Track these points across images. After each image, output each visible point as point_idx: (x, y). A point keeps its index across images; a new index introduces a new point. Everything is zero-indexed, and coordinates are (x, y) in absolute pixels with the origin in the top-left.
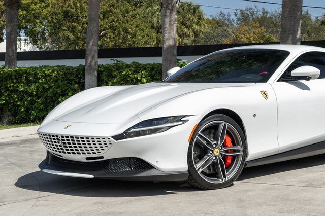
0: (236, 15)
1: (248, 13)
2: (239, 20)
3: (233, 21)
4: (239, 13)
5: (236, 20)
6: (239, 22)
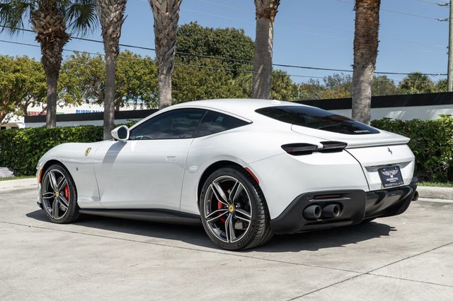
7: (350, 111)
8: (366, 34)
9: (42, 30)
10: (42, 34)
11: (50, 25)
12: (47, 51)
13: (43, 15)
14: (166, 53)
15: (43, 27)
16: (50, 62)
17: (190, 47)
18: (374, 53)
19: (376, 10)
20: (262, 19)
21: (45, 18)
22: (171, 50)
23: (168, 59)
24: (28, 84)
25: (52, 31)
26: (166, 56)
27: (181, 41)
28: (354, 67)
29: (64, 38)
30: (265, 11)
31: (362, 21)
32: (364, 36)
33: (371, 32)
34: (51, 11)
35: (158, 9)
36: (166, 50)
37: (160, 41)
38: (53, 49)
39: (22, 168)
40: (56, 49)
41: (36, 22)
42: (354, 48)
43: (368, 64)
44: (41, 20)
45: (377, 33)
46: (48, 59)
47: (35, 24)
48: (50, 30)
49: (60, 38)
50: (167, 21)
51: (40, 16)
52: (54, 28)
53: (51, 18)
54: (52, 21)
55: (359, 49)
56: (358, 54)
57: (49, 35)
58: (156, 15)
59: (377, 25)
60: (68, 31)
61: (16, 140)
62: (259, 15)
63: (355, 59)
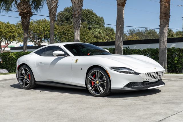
2: (129, 33)
3: (127, 34)
4: (129, 31)
7: (159, 44)
8: (165, 13)
9: (22, 11)
10: (22, 12)
11: (25, 8)
12: (24, 20)
13: (22, 4)
14: (77, 20)
15: (22, 10)
16: (25, 24)
17: (69, 17)
18: (168, 20)
19: (169, 3)
20: (120, 6)
21: (23, 5)
23: (78, 23)
24: (3, 34)
25: (26, 11)
26: (78, 22)
27: (66, 15)
28: (160, 26)
29: (31, 14)
30: (121, 3)
31: (163, 7)
32: (164, 14)
33: (167, 12)
34: (25, 3)
35: (74, 2)
36: (78, 19)
37: (75, 15)
38: (26, 19)
39: (12, 69)
40: (28, 19)
41: (19, 7)
42: (160, 18)
43: (166, 25)
44: (21, 7)
45: (169, 12)
46: (24, 23)
47: (19, 8)
48: (25, 11)
49: (29, 14)
50: (78, 7)
51: (21, 5)
52: (27, 10)
53: (26, 6)
54: (26, 7)
55: (162, 19)
56: (162, 21)
57: (25, 13)
58: (73, 5)
59: (169, 9)
60: (32, 11)
61: (10, 57)
62: (119, 5)
63: (160, 23)
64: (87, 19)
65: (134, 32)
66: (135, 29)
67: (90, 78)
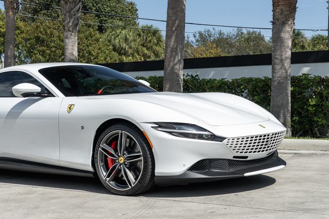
0: (195, 36)
1: (207, 35)
2: (197, 41)
3: (193, 42)
4: (198, 35)
5: (194, 41)
6: (197, 43)
7: (270, 67)
14: (72, 9)
18: (293, 9)
22: (77, 7)
26: (72, 12)
28: (273, 23)
36: (73, 6)
42: (273, 5)
43: (288, 20)
55: (278, 6)
56: (278, 10)
63: (274, 16)
64: (93, 6)
65: (210, 36)
66: (212, 30)
67: (103, 149)
